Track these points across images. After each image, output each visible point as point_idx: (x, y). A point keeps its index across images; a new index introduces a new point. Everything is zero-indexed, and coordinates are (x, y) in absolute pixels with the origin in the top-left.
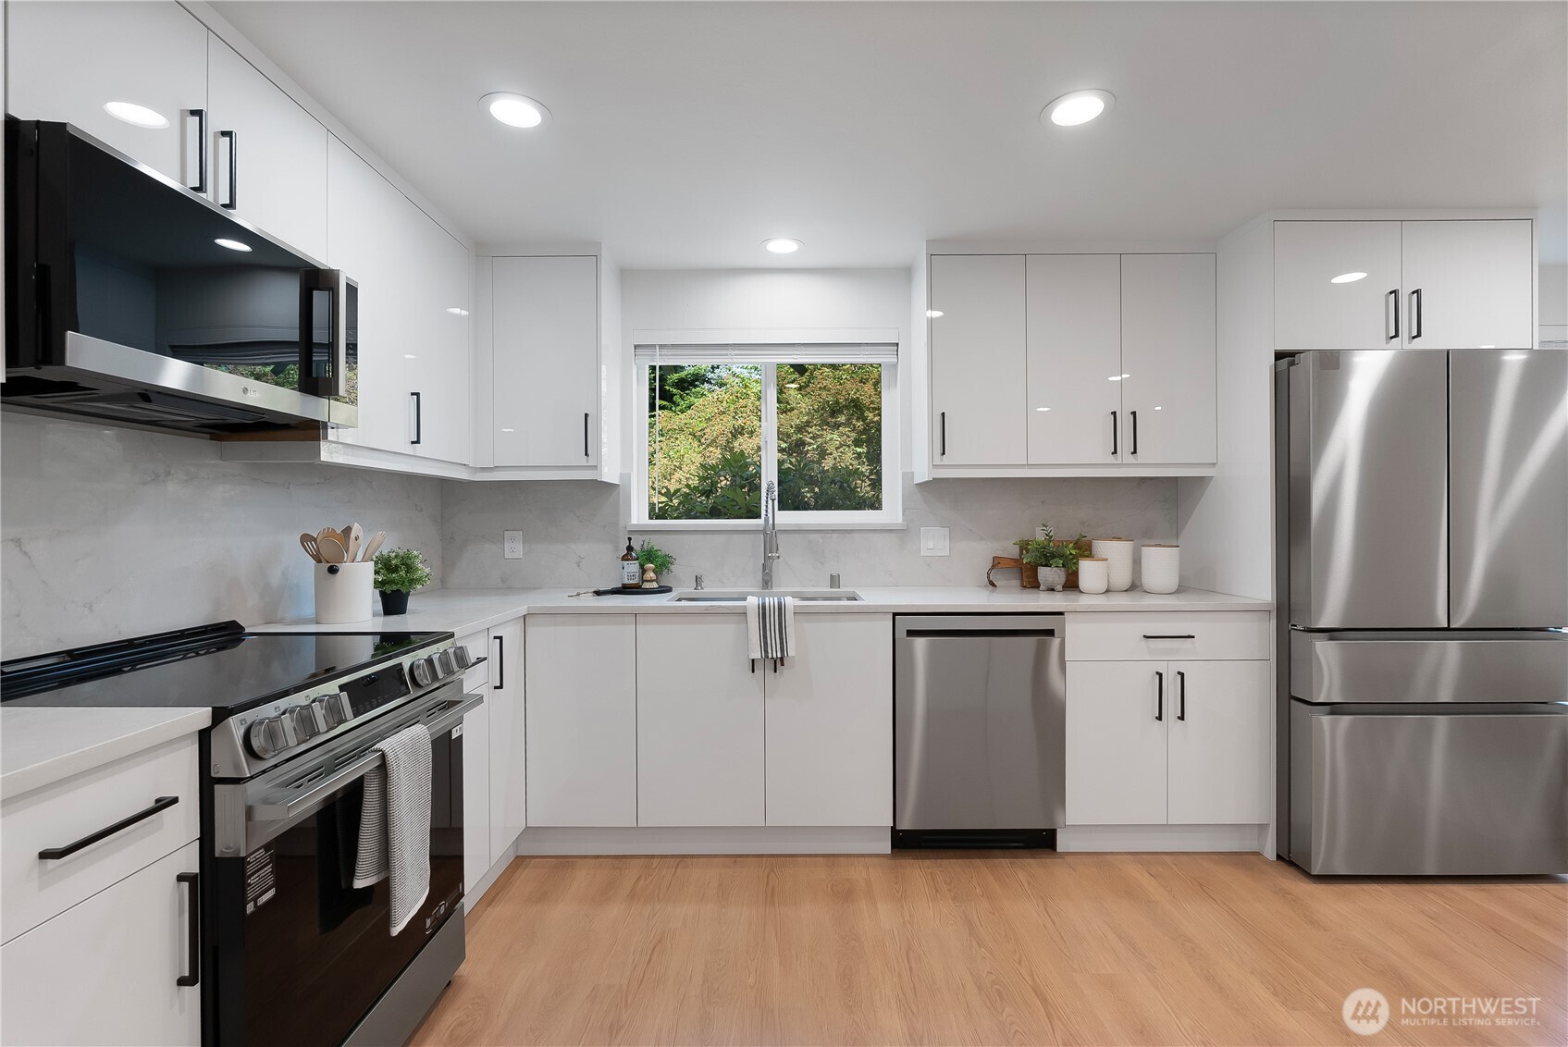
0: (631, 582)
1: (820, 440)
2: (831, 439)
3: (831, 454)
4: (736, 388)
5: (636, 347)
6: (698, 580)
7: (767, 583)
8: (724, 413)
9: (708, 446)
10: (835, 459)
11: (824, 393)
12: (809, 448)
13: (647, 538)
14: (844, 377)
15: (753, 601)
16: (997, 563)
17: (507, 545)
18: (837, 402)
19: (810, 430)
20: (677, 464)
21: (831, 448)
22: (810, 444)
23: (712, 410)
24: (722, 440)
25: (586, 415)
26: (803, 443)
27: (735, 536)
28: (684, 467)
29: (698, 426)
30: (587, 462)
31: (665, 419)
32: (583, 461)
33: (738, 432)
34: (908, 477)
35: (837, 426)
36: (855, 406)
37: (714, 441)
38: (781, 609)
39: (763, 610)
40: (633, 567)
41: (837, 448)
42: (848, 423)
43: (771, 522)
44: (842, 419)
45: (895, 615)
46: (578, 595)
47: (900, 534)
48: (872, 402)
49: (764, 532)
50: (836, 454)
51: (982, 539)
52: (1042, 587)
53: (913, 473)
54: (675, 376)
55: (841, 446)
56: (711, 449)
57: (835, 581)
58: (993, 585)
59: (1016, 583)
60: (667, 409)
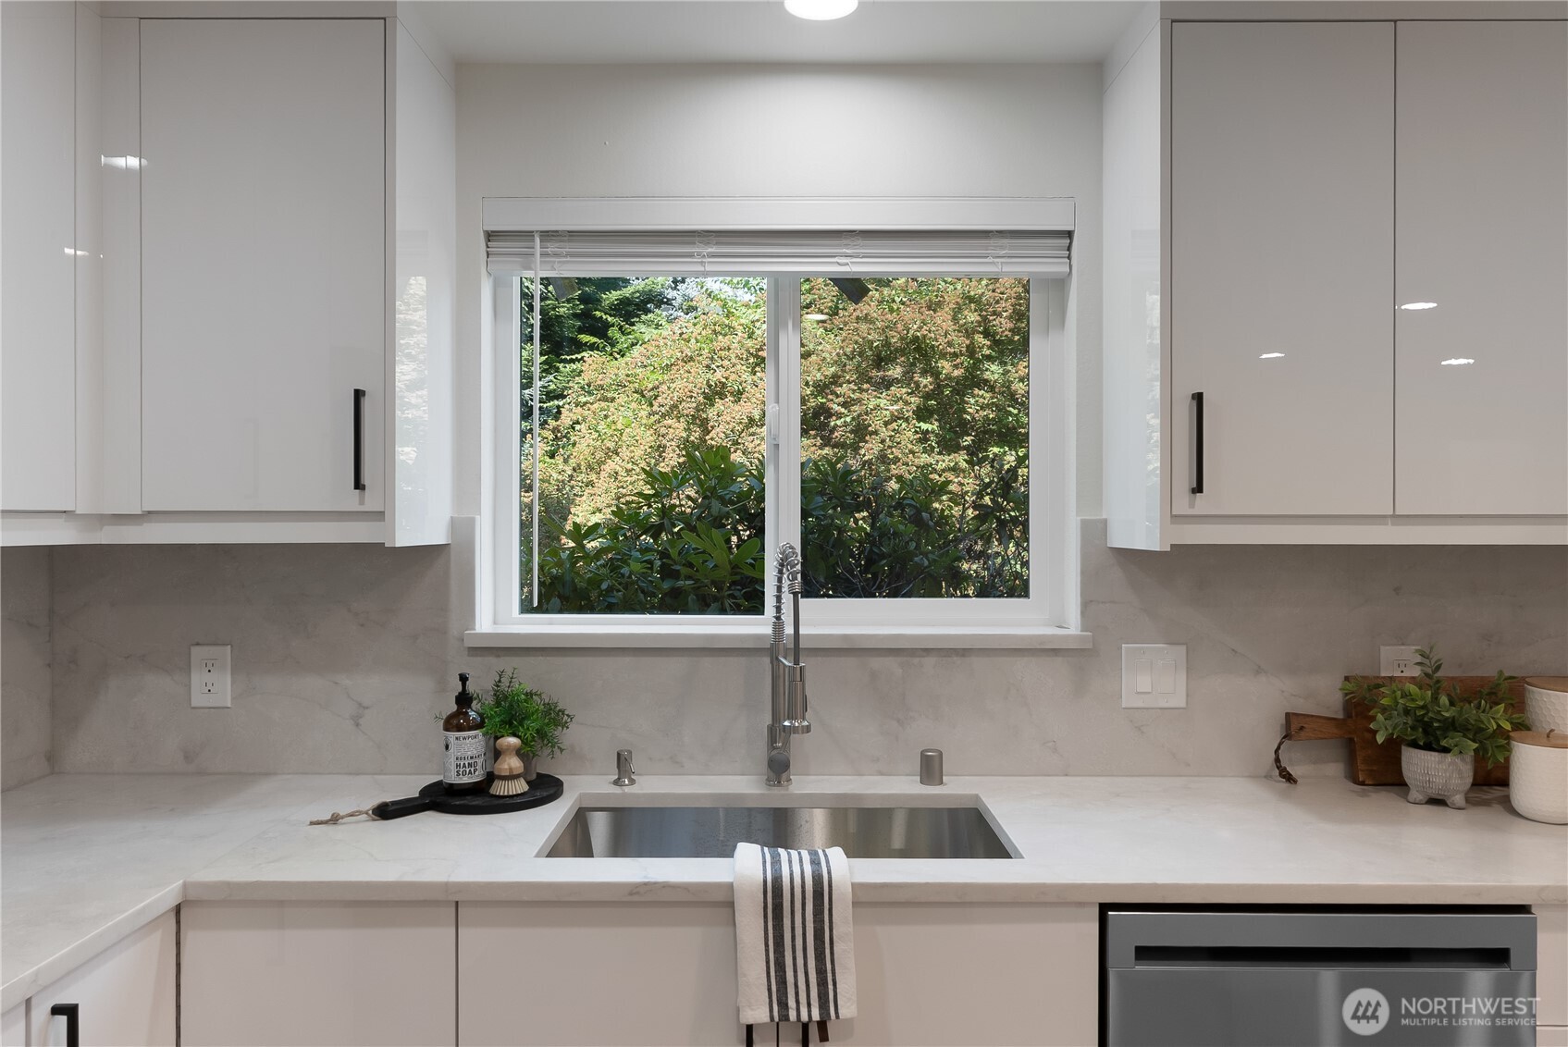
0: (466, 780)
1: (856, 408)
2: (877, 407)
3: (876, 433)
4: (713, 317)
5: (490, 236)
6: (623, 763)
8: (691, 359)
9: (663, 416)
10: (883, 441)
11: (864, 327)
12: (839, 422)
13: (507, 664)
14: (897, 299)
16: (1294, 727)
17: (198, 679)
18: (887, 344)
19: (839, 390)
20: (611, 445)
21: (875, 423)
22: (839, 416)
23: (670, 353)
24: (688, 408)
25: (358, 395)
26: (829, 413)
27: (707, 662)
28: (625, 453)
29: (650, 379)
30: (362, 502)
31: (594, 366)
32: (351, 501)
33: (715, 393)
34: (1094, 531)
35: (886, 384)
36: (918, 349)
37: (674, 407)
38: (821, 892)
39: (774, 896)
40: (471, 745)
41: (886, 424)
42: (907, 379)
43: (789, 630)
44: (896, 371)
45: (1104, 908)
46: (335, 819)
47: (1076, 659)
48: (950, 344)
49: (773, 653)
50: (884, 433)
51: (1259, 671)
52: (1414, 795)
53: (1105, 522)
54: (613, 296)
55: (894, 418)
56: (669, 422)
57: (930, 766)
58: (1288, 778)
59: (1335, 769)
60: (598, 349)
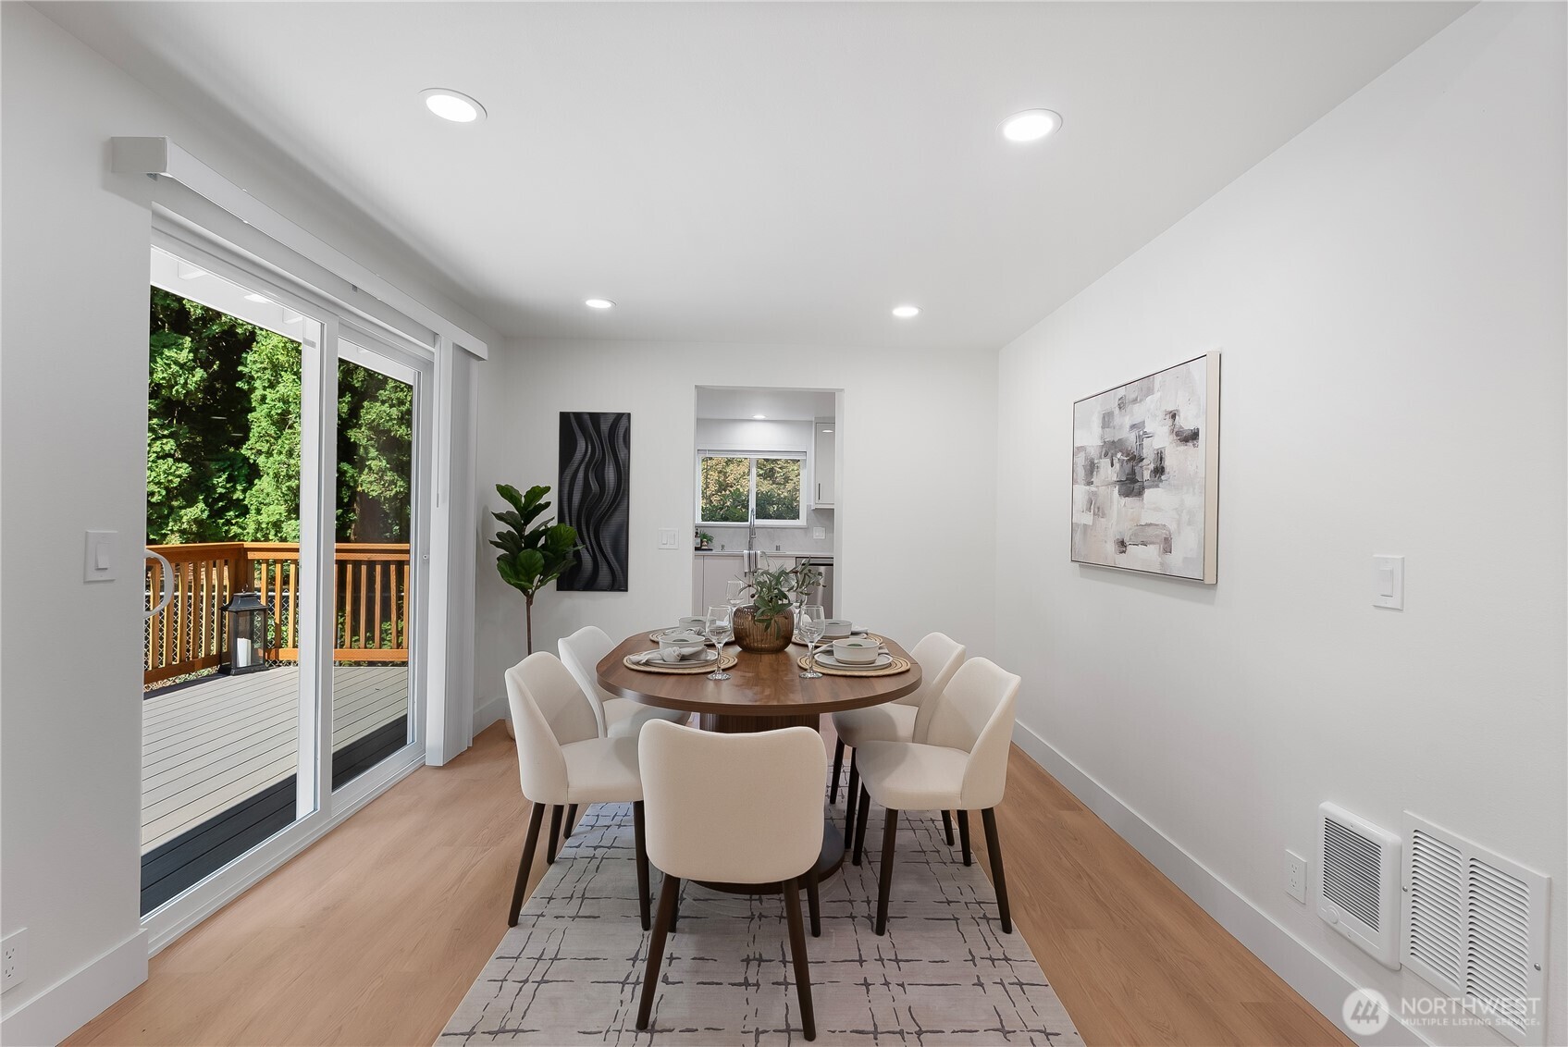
2: (793, 470)
6: (723, 547)
7: (750, 549)
13: (702, 528)
15: (746, 552)
22: (779, 473)
27: (738, 529)
34: (808, 506)
43: (752, 524)
45: (797, 558)
47: (805, 529)
49: (750, 528)
53: (809, 504)
57: (778, 548)
